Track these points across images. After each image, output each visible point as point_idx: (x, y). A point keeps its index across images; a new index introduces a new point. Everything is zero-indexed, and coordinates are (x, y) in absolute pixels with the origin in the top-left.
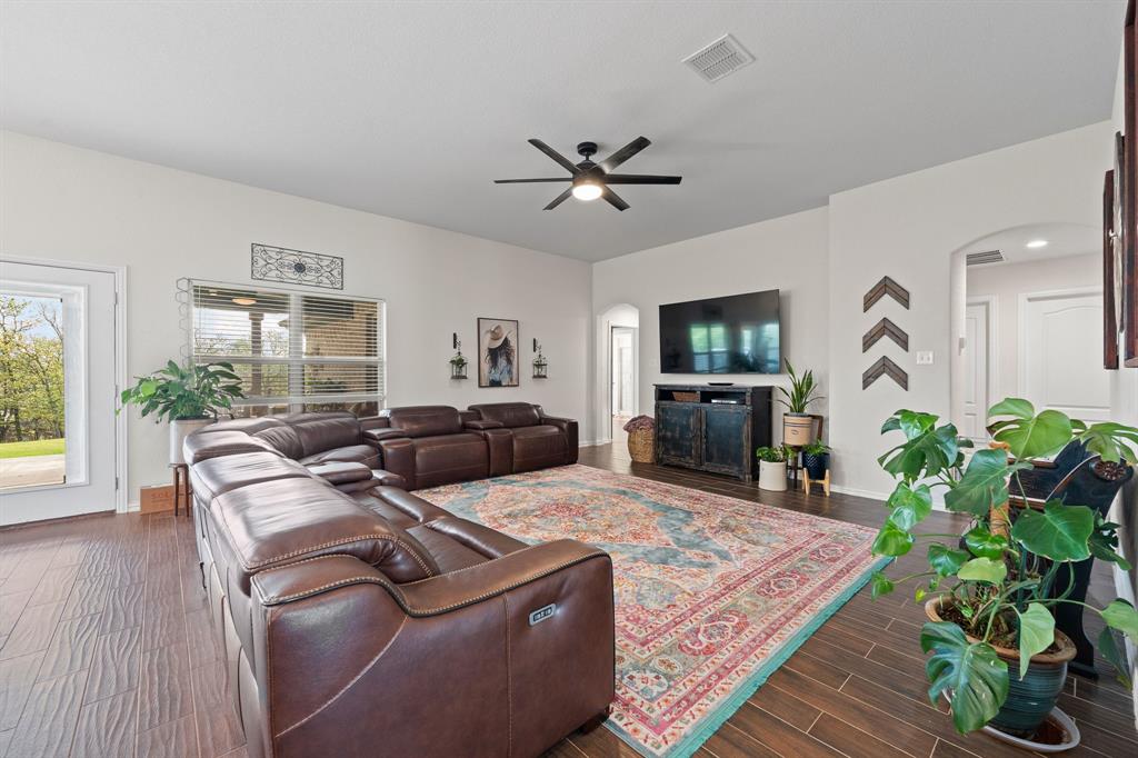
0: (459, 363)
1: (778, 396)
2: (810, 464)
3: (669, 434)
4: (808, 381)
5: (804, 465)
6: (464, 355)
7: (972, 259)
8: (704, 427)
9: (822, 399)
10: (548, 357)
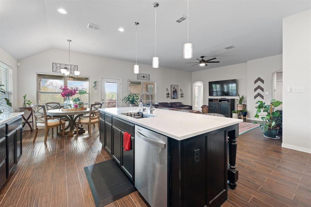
0: (168, 94)
1: (236, 101)
2: (243, 114)
3: (212, 109)
4: (243, 97)
5: (242, 114)
6: (169, 93)
7: (277, 73)
8: (220, 107)
9: (246, 101)
10: (184, 92)
